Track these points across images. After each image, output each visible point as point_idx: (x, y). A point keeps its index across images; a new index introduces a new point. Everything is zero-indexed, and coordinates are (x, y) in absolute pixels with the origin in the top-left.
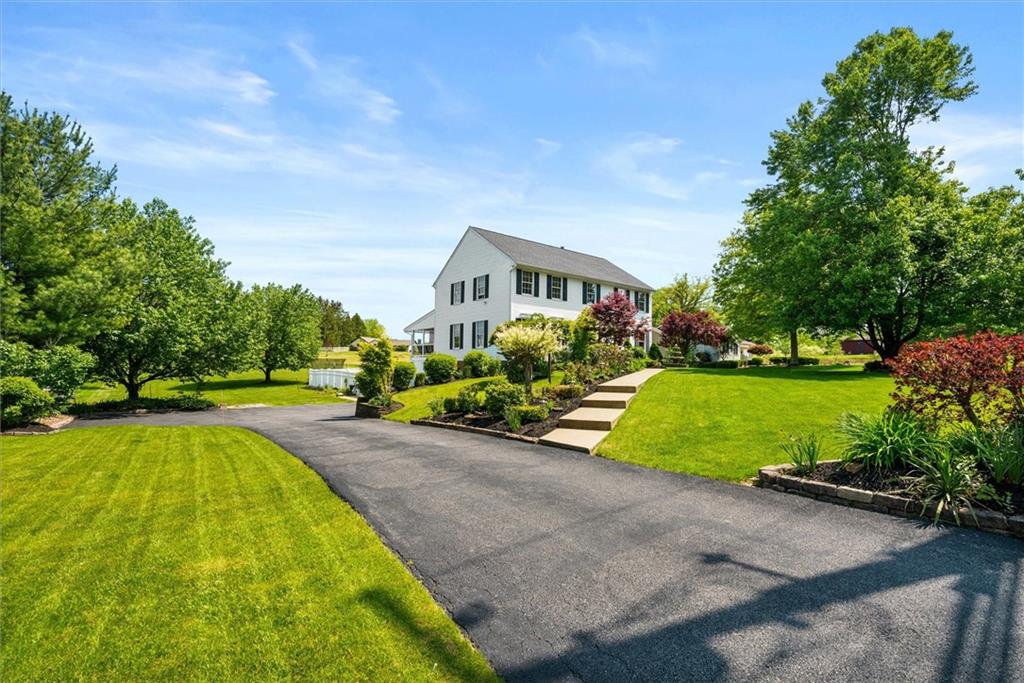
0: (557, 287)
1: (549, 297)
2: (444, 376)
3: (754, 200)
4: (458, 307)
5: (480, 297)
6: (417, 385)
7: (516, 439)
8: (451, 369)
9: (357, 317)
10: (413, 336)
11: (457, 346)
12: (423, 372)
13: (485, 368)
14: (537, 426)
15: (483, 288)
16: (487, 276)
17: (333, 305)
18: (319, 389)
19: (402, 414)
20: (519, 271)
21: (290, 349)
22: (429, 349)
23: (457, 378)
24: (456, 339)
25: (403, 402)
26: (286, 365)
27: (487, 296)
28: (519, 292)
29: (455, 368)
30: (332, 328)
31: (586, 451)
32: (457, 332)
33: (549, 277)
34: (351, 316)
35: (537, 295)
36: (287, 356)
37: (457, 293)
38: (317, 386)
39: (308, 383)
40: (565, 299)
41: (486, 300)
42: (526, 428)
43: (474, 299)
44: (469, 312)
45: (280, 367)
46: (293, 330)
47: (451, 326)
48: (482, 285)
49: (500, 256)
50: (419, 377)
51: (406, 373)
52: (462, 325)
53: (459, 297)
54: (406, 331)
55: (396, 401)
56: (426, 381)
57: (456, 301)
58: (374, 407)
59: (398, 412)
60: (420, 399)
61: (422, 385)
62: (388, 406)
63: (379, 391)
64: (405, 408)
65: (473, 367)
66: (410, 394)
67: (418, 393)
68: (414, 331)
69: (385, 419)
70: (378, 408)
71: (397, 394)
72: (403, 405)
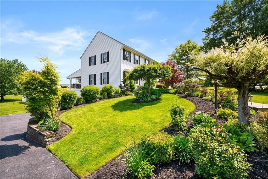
0: (137, 59)
1: (134, 63)
2: (94, 99)
4: (93, 67)
5: (104, 62)
6: (77, 105)
8: (98, 94)
10: (71, 81)
11: (93, 83)
12: (81, 97)
13: (113, 93)
15: (105, 58)
16: (108, 53)
21: (12, 87)
22: (79, 86)
23: (100, 99)
27: (108, 61)
28: (124, 59)
29: (99, 94)
32: (92, 78)
33: (134, 55)
36: (11, 89)
37: (92, 61)
41: (107, 63)
43: (101, 63)
44: (99, 69)
45: (7, 94)
47: (90, 75)
48: (105, 56)
49: (115, 43)
50: (79, 100)
51: (71, 98)
52: (95, 75)
54: (67, 78)
55: (64, 122)
56: (83, 102)
57: (92, 65)
58: (41, 134)
59: (67, 138)
60: (84, 118)
61: (80, 105)
62: (55, 131)
63: (47, 116)
64: (73, 132)
65: (108, 93)
66: (74, 113)
67: (81, 112)
68: (71, 78)
69: (51, 152)
70: (44, 136)
71: (65, 113)
72: (72, 126)
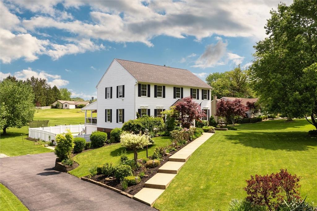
0: (160, 91)
1: (155, 96)
2: (100, 143)
3: (258, 47)
4: (109, 99)
5: (120, 96)
6: (86, 149)
7: (124, 195)
8: (104, 140)
9: (55, 88)
10: (86, 114)
11: (109, 120)
12: (90, 142)
14: (135, 187)
15: (121, 92)
16: (124, 86)
17: (41, 81)
18: (35, 140)
19: (78, 171)
20: (139, 85)
21: (17, 116)
24: (109, 117)
25: (79, 162)
26: (14, 125)
27: (123, 96)
28: (139, 95)
29: (106, 139)
30: (41, 95)
31: (149, 205)
32: (109, 113)
33: (155, 86)
34: (52, 87)
35: (149, 96)
36: (15, 120)
37: (108, 93)
38: (33, 138)
39: (28, 135)
40: (164, 97)
41: (123, 98)
42: (130, 189)
43: (117, 97)
44: (115, 104)
45: (11, 126)
46: (18, 106)
47: (106, 110)
48: (121, 90)
49: (130, 76)
50: (88, 145)
52: (111, 110)
53: (110, 95)
55: (75, 161)
56: (91, 146)
57: (108, 97)
58: (64, 166)
59: (76, 169)
60: (87, 160)
61: (89, 149)
62: (71, 165)
63: (67, 158)
64: (80, 167)
65: (115, 137)
66: (82, 156)
67: (87, 156)
68: (86, 110)
69: (69, 174)
70: (66, 167)
71: (76, 156)
72: (79, 164)
